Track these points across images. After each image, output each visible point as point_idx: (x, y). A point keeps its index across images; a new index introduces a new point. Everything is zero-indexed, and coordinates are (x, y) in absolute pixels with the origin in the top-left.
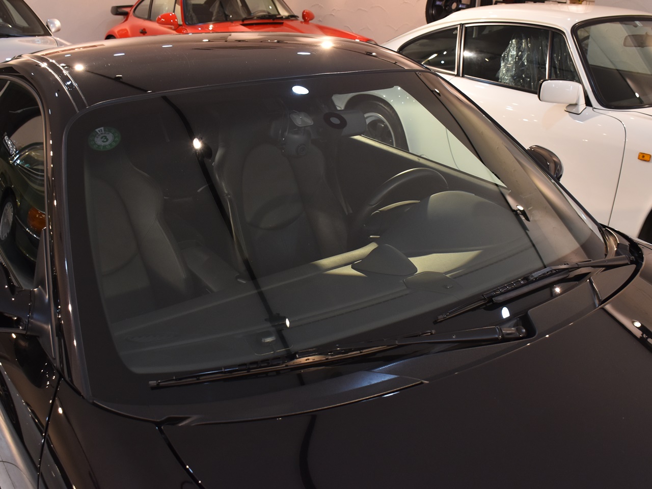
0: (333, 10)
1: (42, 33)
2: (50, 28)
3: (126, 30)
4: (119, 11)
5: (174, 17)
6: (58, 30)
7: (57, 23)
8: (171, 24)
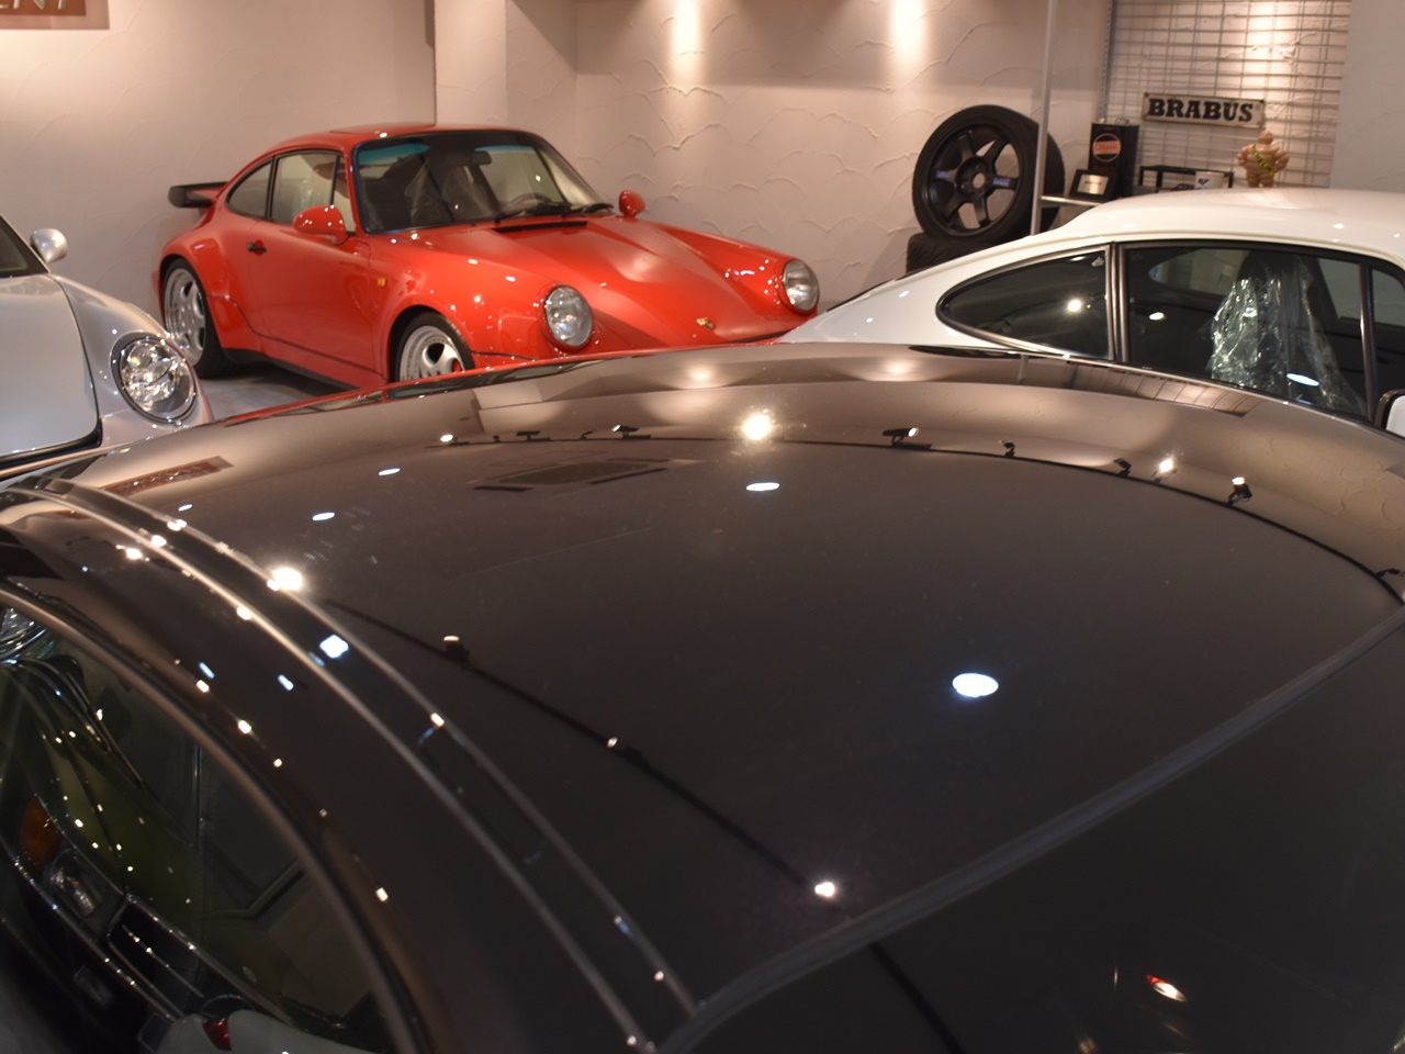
0: (674, 188)
1: (24, 266)
2: (42, 250)
3: (211, 241)
4: (188, 197)
5: (336, 215)
6: (61, 256)
7: (59, 239)
8: (330, 232)
